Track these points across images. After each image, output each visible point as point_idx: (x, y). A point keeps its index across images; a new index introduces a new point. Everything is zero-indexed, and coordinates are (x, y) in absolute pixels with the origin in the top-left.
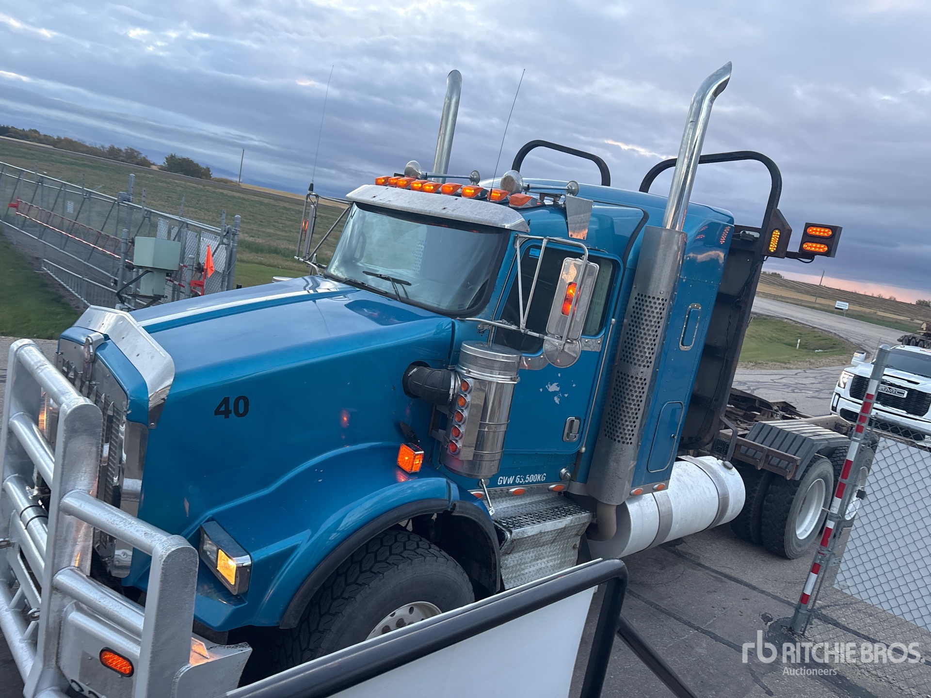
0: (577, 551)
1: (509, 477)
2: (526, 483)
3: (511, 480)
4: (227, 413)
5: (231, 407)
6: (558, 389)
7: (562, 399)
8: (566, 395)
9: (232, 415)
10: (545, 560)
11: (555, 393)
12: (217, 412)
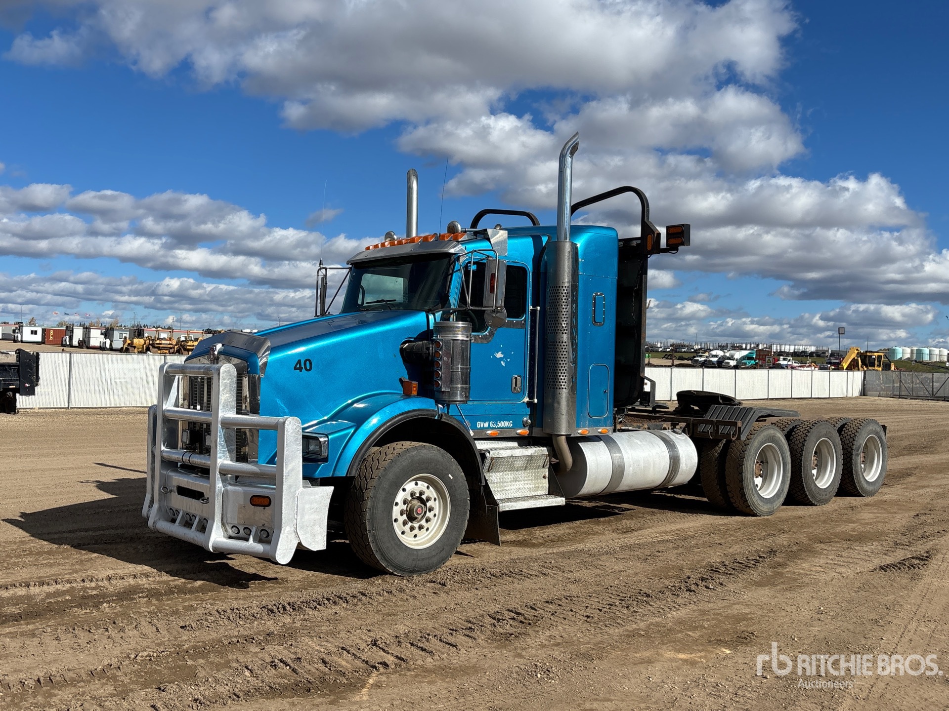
0: (547, 480)
1: (485, 422)
2: (498, 428)
3: (486, 425)
4: (300, 369)
5: (303, 366)
6: (502, 356)
7: (506, 362)
8: (509, 360)
9: (304, 370)
10: (522, 483)
11: (501, 359)
12: (295, 368)
